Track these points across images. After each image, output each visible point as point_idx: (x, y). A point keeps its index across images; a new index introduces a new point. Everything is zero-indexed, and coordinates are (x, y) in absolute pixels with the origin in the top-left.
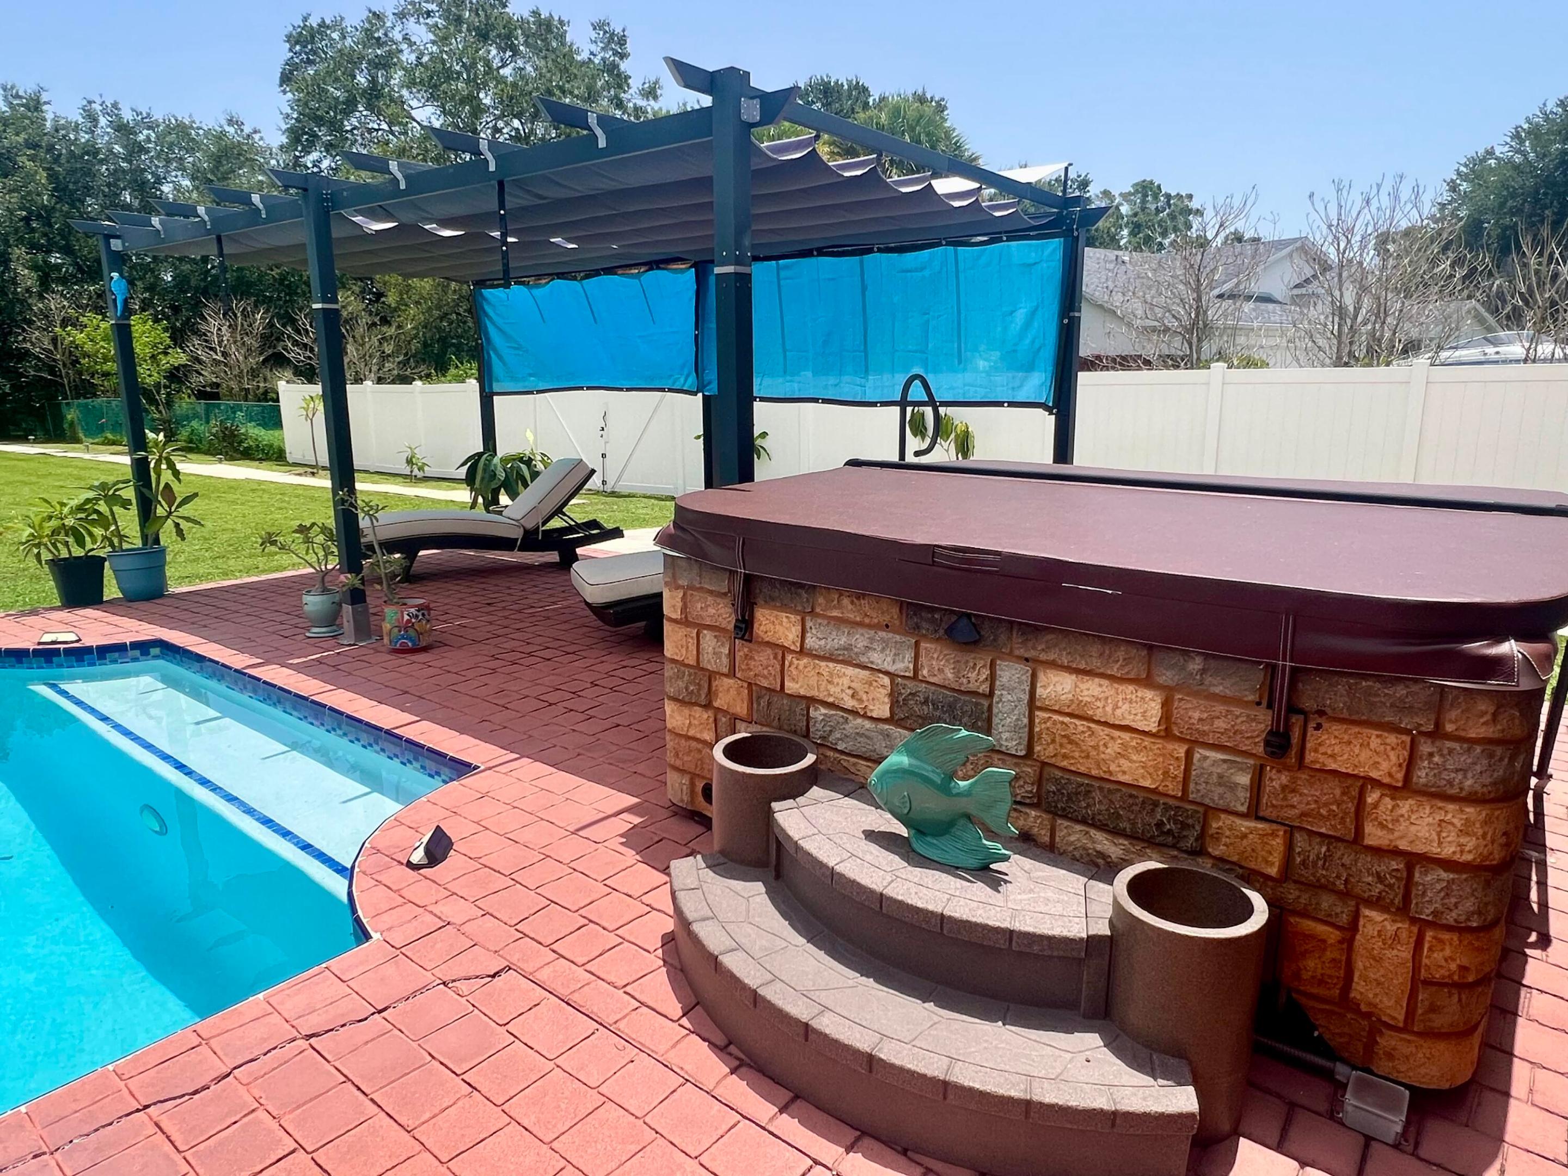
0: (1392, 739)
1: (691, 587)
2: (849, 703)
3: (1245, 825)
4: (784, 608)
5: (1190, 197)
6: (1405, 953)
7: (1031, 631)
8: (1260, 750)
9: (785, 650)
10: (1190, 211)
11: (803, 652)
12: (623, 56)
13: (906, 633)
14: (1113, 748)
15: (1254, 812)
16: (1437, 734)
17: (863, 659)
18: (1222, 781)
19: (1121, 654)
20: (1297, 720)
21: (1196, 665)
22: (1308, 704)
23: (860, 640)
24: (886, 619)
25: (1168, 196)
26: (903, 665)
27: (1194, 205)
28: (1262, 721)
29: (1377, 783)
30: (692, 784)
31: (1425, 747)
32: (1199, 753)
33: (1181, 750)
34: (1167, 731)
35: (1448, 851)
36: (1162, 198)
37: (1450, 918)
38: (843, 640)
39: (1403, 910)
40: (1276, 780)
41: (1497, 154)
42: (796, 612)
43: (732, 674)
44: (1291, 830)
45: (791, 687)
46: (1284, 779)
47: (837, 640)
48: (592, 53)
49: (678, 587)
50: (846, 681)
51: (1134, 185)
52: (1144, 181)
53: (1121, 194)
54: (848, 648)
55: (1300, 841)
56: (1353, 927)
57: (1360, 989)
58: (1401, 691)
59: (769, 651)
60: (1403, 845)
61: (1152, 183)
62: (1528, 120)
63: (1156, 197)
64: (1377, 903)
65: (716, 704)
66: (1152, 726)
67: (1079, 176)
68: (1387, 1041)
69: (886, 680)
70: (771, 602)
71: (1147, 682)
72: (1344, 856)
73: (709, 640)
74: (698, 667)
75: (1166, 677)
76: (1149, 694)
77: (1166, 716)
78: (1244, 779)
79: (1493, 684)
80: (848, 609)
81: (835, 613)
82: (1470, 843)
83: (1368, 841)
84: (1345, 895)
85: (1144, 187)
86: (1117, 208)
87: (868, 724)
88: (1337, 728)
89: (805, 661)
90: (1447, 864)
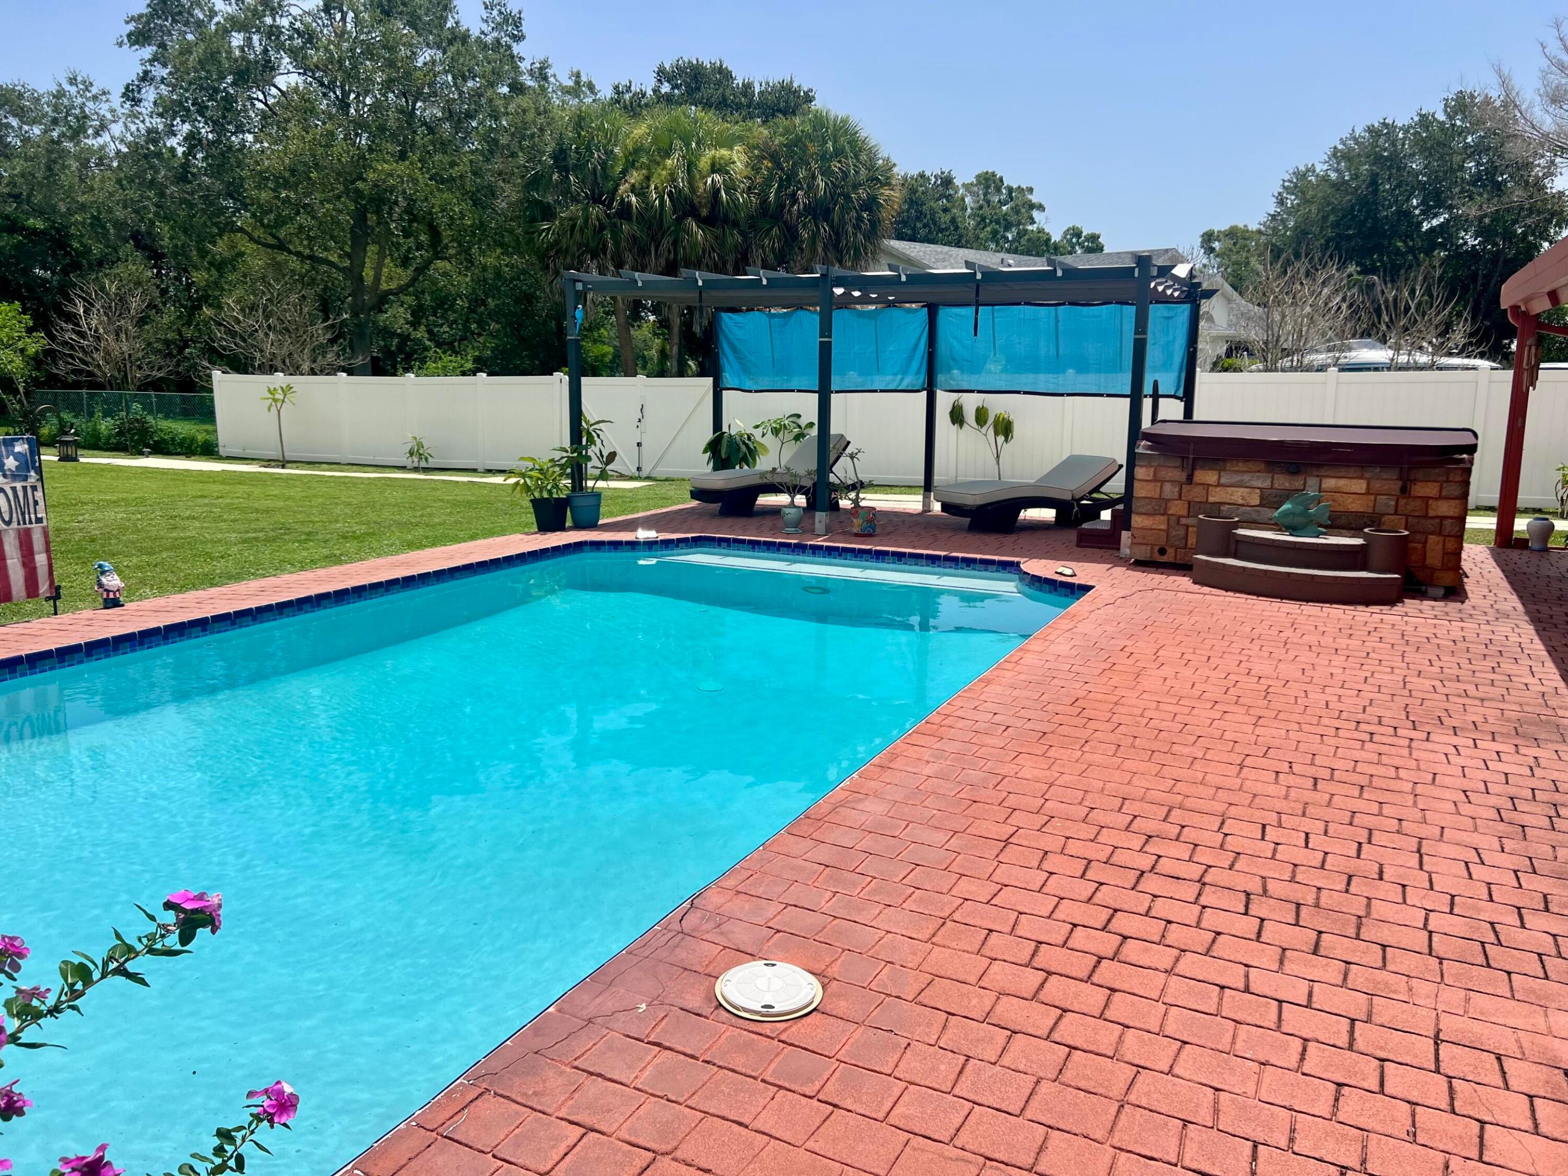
0: (1435, 484)
1: (1159, 466)
2: (1241, 502)
3: (1393, 517)
4: (1210, 469)
5: (1031, 190)
6: (1441, 546)
7: (1319, 466)
8: (1398, 493)
9: (1209, 485)
10: (1032, 206)
11: (1219, 485)
12: (518, 38)
13: (1268, 472)
14: (1350, 500)
15: (1396, 513)
16: (1448, 481)
17: (1248, 484)
18: (1386, 505)
19: (1352, 470)
20: (1409, 483)
21: (1378, 470)
22: (1412, 478)
23: (1246, 477)
24: (1258, 468)
25: (1010, 190)
26: (1267, 484)
27: (1034, 198)
28: (1400, 484)
29: (1431, 498)
30: (1152, 549)
31: (1445, 485)
32: (1379, 497)
33: (1372, 497)
34: (1368, 492)
35: (1451, 514)
36: (1004, 191)
37: (1452, 533)
38: (1239, 478)
39: (1440, 534)
40: (1402, 502)
41: (1318, 170)
42: (1215, 470)
43: (1180, 498)
44: (1407, 516)
45: (1211, 499)
46: (1405, 501)
47: (1236, 478)
48: (482, 33)
49: (1151, 466)
50: (1240, 494)
51: (978, 177)
52: (987, 173)
53: (964, 185)
54: (1241, 481)
55: (1410, 519)
56: (1426, 542)
57: (1429, 561)
58: (1437, 471)
59: (1200, 487)
60: (1440, 514)
61: (994, 174)
62: (1343, 142)
63: (998, 190)
64: (1432, 533)
65: (1170, 512)
66: (1363, 491)
67: (943, 173)
68: (1437, 574)
69: (1258, 491)
70: (1203, 468)
71: (1361, 478)
72: (1423, 521)
73: (1168, 487)
74: (1160, 498)
75: (1367, 475)
76: (1362, 481)
77: (1368, 488)
78: (1393, 503)
79: (1462, 466)
80: (1241, 466)
81: (1236, 469)
82: (1457, 510)
83: (1430, 515)
84: (1423, 533)
85: (987, 180)
86: (963, 199)
87: (1249, 508)
88: (1420, 484)
89: (1219, 489)
90: (1451, 518)
